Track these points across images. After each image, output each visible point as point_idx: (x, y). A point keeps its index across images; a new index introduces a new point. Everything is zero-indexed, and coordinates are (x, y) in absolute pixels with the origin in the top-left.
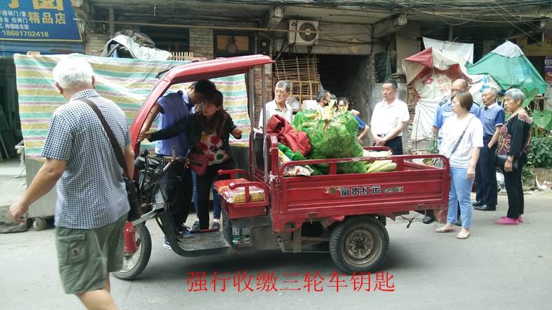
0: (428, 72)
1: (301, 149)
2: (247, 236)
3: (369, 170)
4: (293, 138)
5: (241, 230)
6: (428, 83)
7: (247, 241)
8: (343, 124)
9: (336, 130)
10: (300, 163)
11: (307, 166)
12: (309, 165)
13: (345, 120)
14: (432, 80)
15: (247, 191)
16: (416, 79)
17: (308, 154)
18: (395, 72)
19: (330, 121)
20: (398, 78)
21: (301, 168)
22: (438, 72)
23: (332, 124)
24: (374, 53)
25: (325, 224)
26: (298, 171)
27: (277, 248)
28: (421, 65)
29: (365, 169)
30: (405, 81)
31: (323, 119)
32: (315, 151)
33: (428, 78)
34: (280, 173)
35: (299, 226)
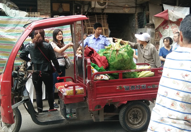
0: (166, 22)
1: (103, 65)
2: (75, 113)
3: (139, 76)
4: (99, 59)
5: (71, 110)
6: (166, 28)
7: (74, 116)
8: (125, 52)
9: (122, 55)
10: (103, 73)
11: (107, 75)
12: (108, 74)
13: (127, 50)
14: (168, 27)
15: (74, 88)
16: (160, 26)
17: (107, 68)
18: (149, 22)
19: (119, 50)
20: (150, 25)
21: (103, 76)
22: (171, 22)
23: (120, 52)
24: (137, 12)
25: (117, 106)
26: (102, 77)
27: (91, 119)
28: (162, 19)
29: (137, 76)
30: (154, 27)
31: (115, 49)
32: (111, 66)
33: (166, 26)
34: (92, 79)
35: (102, 107)
